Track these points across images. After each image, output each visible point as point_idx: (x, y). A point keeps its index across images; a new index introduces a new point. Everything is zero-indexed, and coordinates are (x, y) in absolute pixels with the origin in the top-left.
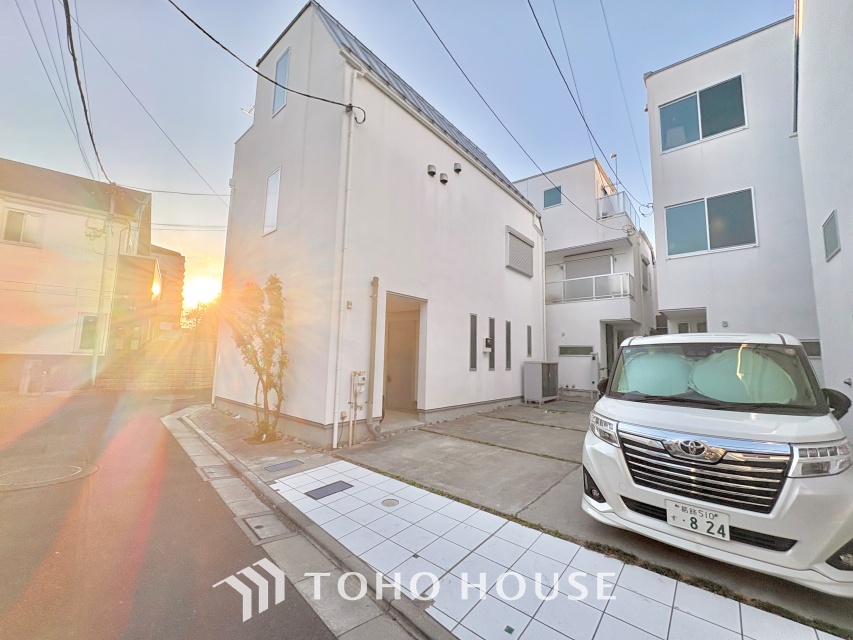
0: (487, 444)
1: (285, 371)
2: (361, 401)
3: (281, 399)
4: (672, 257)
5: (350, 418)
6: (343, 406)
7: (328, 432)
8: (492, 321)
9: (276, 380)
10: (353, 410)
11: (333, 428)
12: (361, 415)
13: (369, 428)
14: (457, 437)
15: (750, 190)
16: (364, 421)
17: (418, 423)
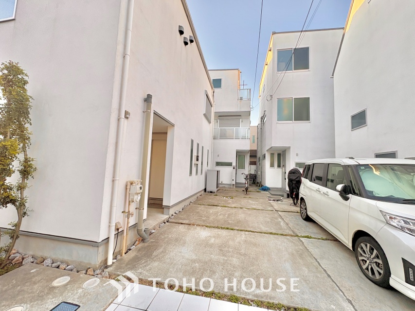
0: (227, 229)
1: (29, 182)
2: (132, 208)
3: (22, 214)
4: (279, 122)
5: (123, 227)
6: (118, 217)
7: (101, 249)
8: (198, 144)
9: (15, 194)
10: (127, 218)
11: (108, 241)
12: (132, 221)
13: (139, 232)
14: (202, 226)
15: (309, 98)
16: (135, 226)
17: (165, 217)
